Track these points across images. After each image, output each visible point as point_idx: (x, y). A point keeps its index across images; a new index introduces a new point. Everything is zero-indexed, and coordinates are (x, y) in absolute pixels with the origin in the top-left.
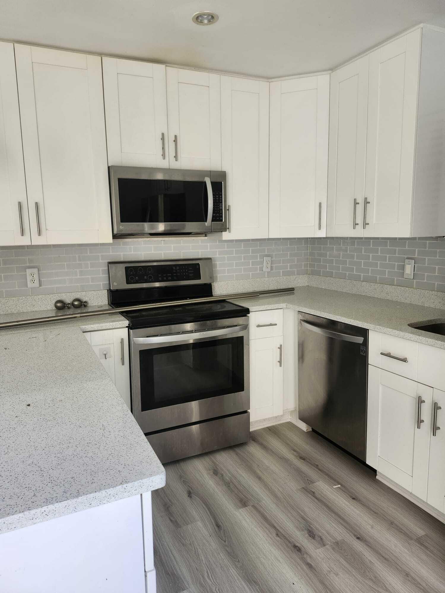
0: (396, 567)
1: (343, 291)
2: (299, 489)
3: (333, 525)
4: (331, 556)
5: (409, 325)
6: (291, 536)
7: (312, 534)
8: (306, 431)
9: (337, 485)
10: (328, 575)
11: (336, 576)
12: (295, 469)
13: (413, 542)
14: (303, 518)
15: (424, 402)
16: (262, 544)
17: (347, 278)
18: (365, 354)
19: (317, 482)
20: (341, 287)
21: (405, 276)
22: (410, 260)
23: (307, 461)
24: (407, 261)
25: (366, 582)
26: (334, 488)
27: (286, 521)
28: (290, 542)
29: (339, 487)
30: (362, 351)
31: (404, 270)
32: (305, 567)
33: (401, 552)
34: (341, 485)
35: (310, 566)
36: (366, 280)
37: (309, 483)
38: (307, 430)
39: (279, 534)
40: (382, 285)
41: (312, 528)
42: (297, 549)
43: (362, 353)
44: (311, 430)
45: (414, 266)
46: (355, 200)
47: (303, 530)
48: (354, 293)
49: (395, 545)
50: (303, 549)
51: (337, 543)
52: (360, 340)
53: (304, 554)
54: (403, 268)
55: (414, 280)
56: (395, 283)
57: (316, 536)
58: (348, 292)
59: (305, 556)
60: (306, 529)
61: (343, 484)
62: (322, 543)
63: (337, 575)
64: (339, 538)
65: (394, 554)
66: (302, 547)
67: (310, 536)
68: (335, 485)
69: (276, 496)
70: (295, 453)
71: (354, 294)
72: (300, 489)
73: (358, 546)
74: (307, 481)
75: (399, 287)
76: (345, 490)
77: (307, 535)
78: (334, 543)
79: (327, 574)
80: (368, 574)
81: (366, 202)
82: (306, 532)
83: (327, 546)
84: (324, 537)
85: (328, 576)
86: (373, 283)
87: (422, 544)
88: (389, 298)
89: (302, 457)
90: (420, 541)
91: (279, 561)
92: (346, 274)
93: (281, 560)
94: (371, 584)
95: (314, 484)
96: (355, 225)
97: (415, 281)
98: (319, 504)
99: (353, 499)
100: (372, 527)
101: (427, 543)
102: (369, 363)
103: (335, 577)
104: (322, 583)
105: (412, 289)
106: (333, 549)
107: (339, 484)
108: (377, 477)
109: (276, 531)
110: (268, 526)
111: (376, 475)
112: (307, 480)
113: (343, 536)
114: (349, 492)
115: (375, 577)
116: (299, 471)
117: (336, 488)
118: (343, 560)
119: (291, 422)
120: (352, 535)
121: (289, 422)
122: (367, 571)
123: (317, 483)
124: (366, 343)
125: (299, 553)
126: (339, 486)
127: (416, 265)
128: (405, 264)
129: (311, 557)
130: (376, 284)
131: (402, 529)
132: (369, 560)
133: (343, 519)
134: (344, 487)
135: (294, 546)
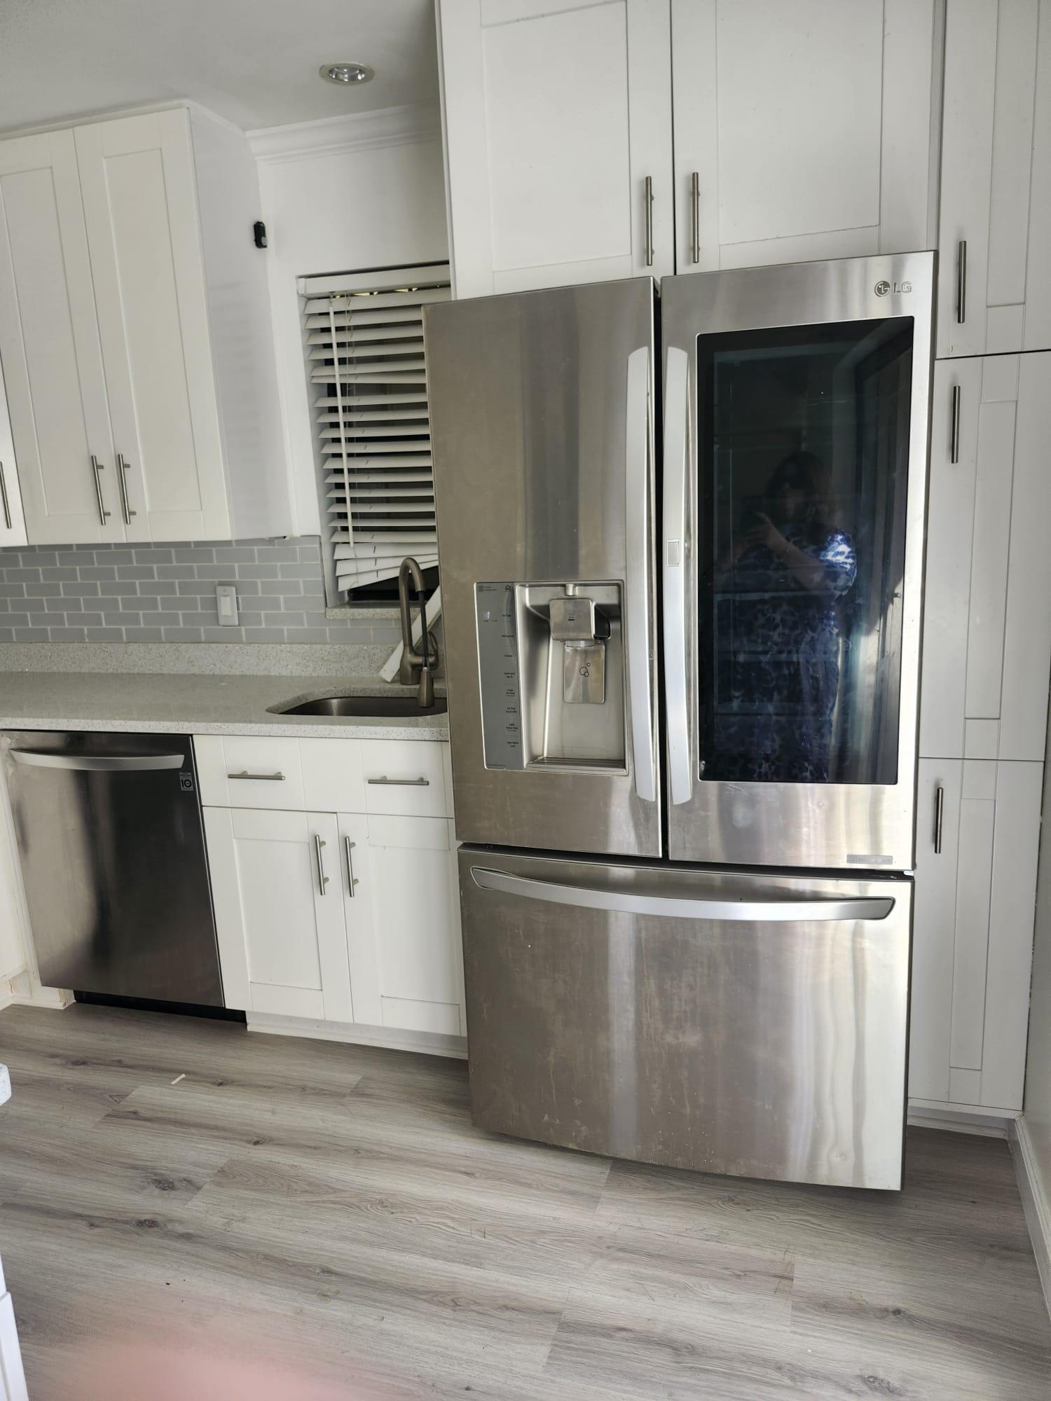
0: (336, 1150)
1: (83, 671)
2: (99, 1122)
3: (200, 1146)
4: (220, 1199)
5: (267, 711)
6: (124, 1210)
7: (165, 1185)
8: (62, 1008)
9: (177, 1077)
10: (228, 1229)
11: (244, 1222)
12: (72, 1089)
13: (348, 1099)
14: (134, 1167)
15: (324, 843)
16: (66, 1260)
17: (87, 640)
18: (192, 787)
19: (133, 1090)
20: (75, 663)
21: (222, 622)
22: (227, 588)
23: (94, 1063)
24: (220, 589)
25: (298, 1199)
26: (175, 1085)
27: (99, 1193)
28: (126, 1222)
29: (183, 1078)
30: (184, 783)
31: (217, 610)
32: (178, 1245)
33: (334, 1124)
34: (187, 1073)
35: (187, 1237)
36: (135, 638)
37: (115, 1100)
38: (65, 1005)
39: (97, 1222)
40: (174, 646)
41: (161, 1174)
42: (148, 1224)
43: (183, 788)
44: (75, 1001)
45: (237, 598)
46: (93, 459)
47: (143, 1188)
48: (111, 671)
49: (322, 1120)
50: (159, 1219)
51: (222, 1171)
52: (176, 761)
53: (165, 1225)
54: (214, 604)
55: (242, 626)
56: (203, 638)
57: (176, 1183)
58: (97, 671)
59: (170, 1227)
60: (148, 1182)
61: (187, 1068)
62: (192, 1186)
63: (244, 1220)
64: (221, 1162)
65: (327, 1133)
66: (156, 1216)
67: (164, 1189)
68: (175, 1079)
69: (52, 1160)
70: (58, 1061)
71: (112, 674)
72: (104, 1121)
73: (262, 1155)
74: (111, 1099)
75: (214, 645)
76: (196, 1077)
77: (157, 1191)
78: (216, 1175)
79: (226, 1229)
80: (295, 1187)
81: (122, 465)
82: (152, 1187)
83: (206, 1187)
84: (191, 1176)
85: (228, 1231)
86: (155, 643)
87: (363, 1095)
88: (195, 670)
89: (78, 1061)
90: (358, 1092)
91: (120, 1266)
92: (82, 630)
93: (121, 1262)
94: (309, 1198)
95: (127, 1099)
96: (104, 515)
97: (243, 628)
98: (155, 1126)
99: (220, 1084)
100: (274, 1113)
101: (370, 1088)
102: (203, 804)
103: (241, 1225)
104: (224, 1248)
105: (241, 645)
106: (219, 1184)
107: (181, 1073)
108: (249, 1028)
109: (86, 1220)
110: (62, 1222)
111: (246, 1025)
112: (110, 1096)
113: (227, 1155)
114: (206, 1077)
115: (310, 1184)
116: (80, 1090)
117: (178, 1082)
118: (245, 1192)
119: (15, 1005)
120: (244, 1144)
121: (12, 1005)
122: (293, 1184)
123: (134, 1093)
124: (190, 765)
125: (156, 1229)
126: (183, 1076)
127: (240, 596)
128: (218, 597)
129: (181, 1222)
130: (161, 645)
131: (324, 1090)
132: (289, 1166)
133: (217, 1128)
134: (194, 1073)
135: (138, 1225)
